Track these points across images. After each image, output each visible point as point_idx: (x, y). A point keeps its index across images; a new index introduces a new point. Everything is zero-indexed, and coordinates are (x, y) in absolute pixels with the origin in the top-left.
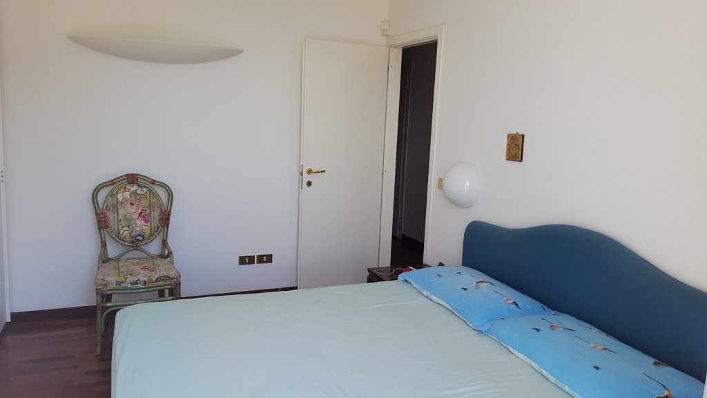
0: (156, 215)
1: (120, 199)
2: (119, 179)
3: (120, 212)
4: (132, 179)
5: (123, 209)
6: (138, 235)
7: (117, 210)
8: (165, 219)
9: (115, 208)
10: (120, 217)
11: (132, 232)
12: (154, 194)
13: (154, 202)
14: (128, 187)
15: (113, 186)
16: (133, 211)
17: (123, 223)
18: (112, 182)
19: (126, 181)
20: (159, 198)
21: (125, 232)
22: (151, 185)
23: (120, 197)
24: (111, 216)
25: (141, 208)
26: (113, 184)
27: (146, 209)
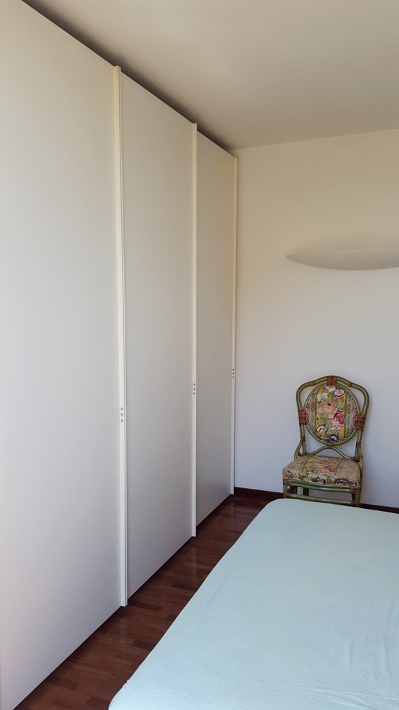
0: (351, 417)
1: (319, 399)
2: (321, 380)
3: (318, 411)
4: (332, 380)
5: (321, 408)
6: (333, 435)
7: (316, 409)
8: (361, 422)
9: (314, 406)
10: (318, 415)
11: (327, 431)
12: (350, 396)
13: (349, 404)
14: (327, 388)
15: (315, 387)
16: (329, 411)
17: (320, 422)
18: (313, 383)
19: (326, 382)
20: (356, 400)
21: (321, 431)
22: (349, 388)
23: (319, 397)
24: (310, 414)
25: (337, 409)
26: (314, 385)
27: (341, 410)
